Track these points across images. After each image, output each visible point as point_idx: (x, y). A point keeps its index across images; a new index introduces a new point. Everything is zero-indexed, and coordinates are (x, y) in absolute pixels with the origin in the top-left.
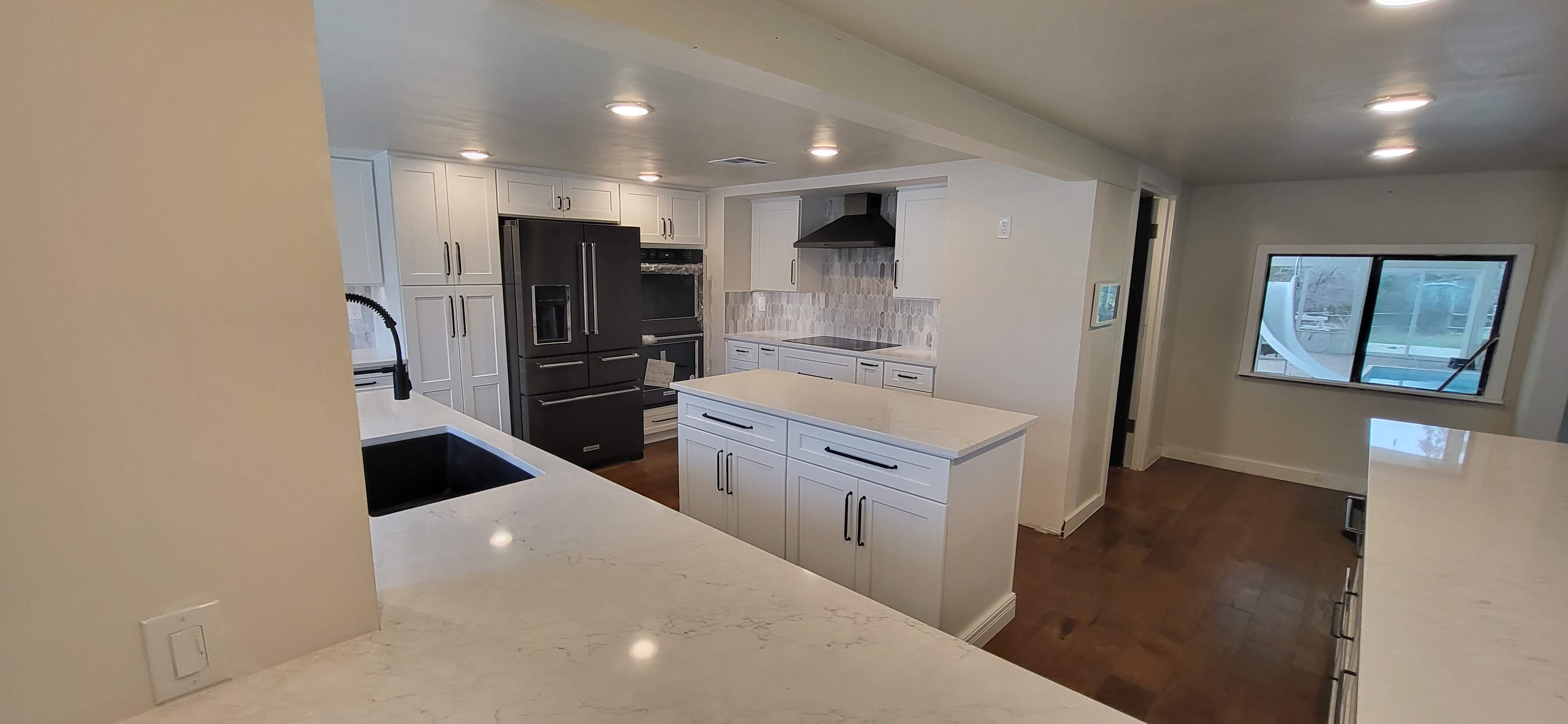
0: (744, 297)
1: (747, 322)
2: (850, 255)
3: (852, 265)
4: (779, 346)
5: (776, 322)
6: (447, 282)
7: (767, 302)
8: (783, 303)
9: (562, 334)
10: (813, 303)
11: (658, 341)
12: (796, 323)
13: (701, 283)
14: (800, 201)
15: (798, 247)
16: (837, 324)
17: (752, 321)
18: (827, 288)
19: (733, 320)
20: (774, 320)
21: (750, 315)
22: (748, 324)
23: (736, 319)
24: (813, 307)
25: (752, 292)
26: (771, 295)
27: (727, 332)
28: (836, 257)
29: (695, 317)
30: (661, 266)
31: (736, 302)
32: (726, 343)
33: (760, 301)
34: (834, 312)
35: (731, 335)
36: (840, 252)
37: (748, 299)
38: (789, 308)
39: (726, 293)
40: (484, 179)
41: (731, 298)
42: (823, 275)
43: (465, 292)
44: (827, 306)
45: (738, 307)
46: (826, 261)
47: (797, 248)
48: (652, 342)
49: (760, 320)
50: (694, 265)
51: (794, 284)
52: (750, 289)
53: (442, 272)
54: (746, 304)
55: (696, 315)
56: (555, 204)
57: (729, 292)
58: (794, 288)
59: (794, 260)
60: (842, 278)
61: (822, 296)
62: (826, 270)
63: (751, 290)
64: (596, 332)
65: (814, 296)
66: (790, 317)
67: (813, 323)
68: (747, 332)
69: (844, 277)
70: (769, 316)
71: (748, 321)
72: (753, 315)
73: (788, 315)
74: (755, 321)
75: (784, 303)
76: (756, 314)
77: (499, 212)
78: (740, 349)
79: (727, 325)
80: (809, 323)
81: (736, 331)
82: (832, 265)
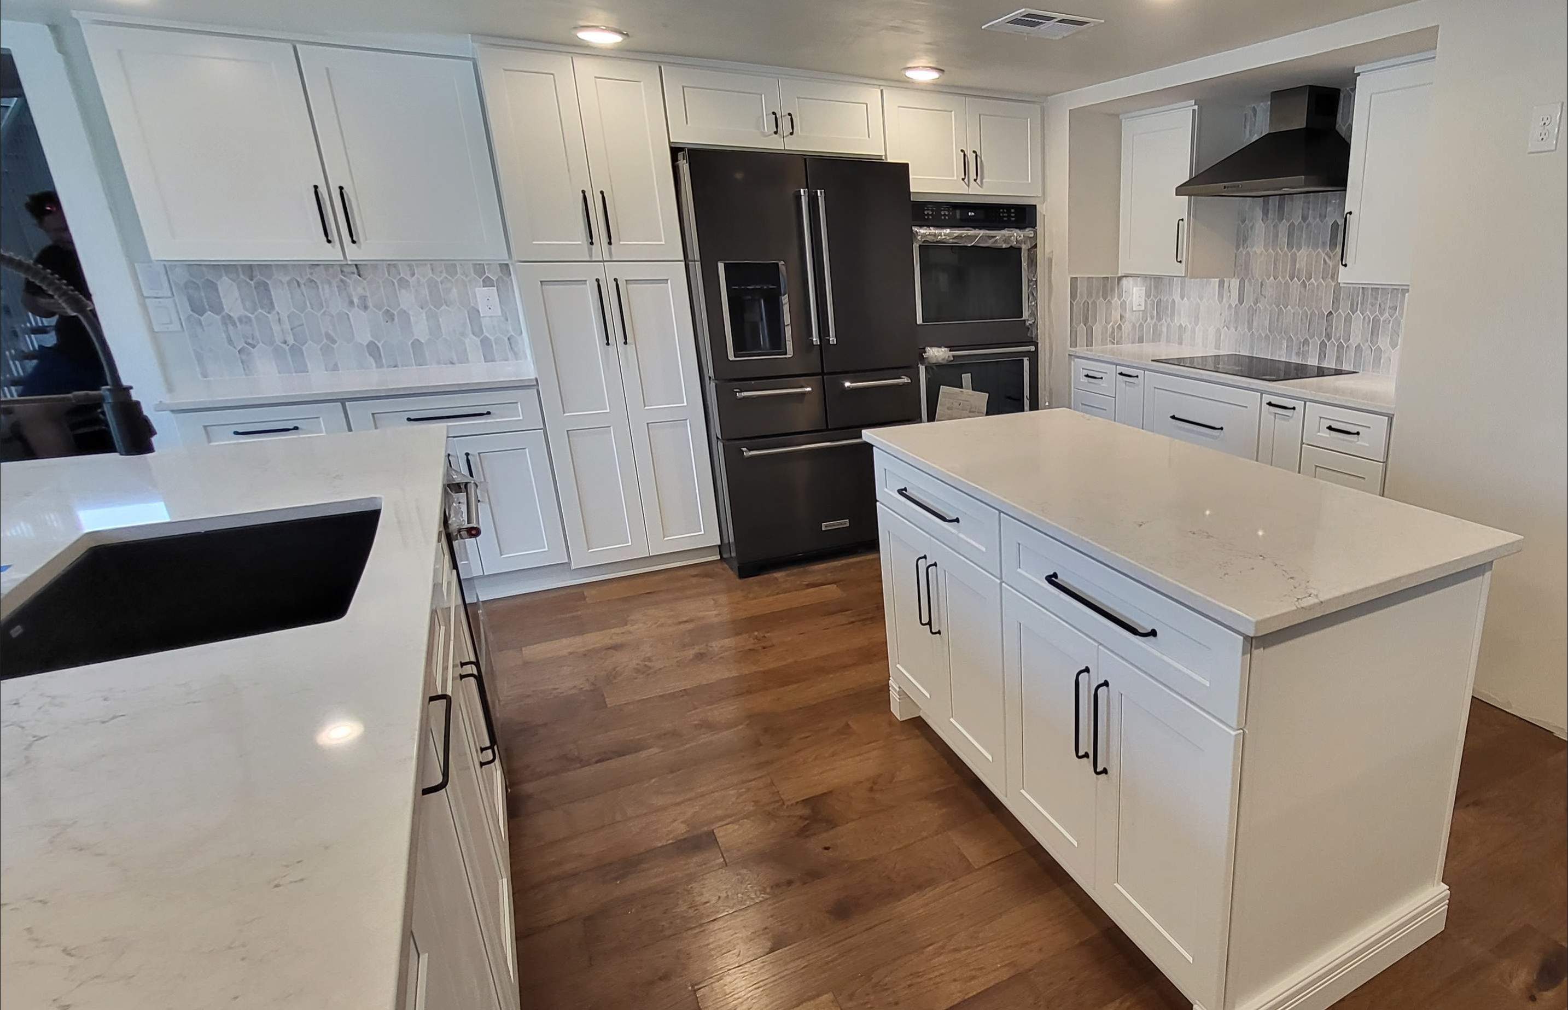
0: (1105, 286)
1: (1110, 330)
2: (1281, 207)
3: (1283, 226)
4: (1144, 370)
5: (1164, 329)
6: (591, 256)
7: (1148, 295)
8: (1174, 297)
9: (777, 343)
10: (1221, 296)
11: (953, 356)
12: (1193, 331)
13: (1033, 262)
14: (1194, 110)
15: (1190, 195)
16: (1256, 334)
17: (1120, 327)
18: (1242, 270)
19: (1085, 325)
20: (1161, 325)
21: (1116, 315)
22: (1113, 332)
23: (1090, 323)
24: (1220, 303)
25: (1120, 279)
26: (1156, 283)
27: (1074, 344)
28: (1259, 213)
29: (1023, 319)
30: (957, 232)
31: (1090, 294)
32: (1072, 362)
33: (1135, 294)
34: (1252, 312)
35: (1081, 350)
36: (1266, 204)
37: (1112, 290)
38: (1183, 306)
39: (1072, 278)
40: (642, 83)
41: (1082, 288)
42: (1238, 248)
43: (624, 272)
44: (1241, 301)
45: (1094, 303)
46: (1243, 221)
47: (1187, 197)
48: (943, 359)
49: (1134, 326)
50: (1018, 231)
51: (1180, 262)
52: (1118, 273)
53: (580, 239)
54: (1109, 298)
55: (1026, 314)
56: (769, 127)
57: (1077, 278)
58: (1180, 270)
59: (1182, 220)
60: (1267, 251)
61: (1235, 283)
62: (1242, 239)
63: (1119, 275)
64: (833, 340)
65: (1221, 284)
66: (1184, 321)
67: (1218, 331)
68: (1110, 346)
69: (1270, 250)
70: (1152, 318)
71: (1112, 326)
72: (1121, 317)
73: (1182, 319)
74: (1126, 327)
75: (1177, 299)
76: (1127, 316)
77: (672, 141)
78: (1091, 374)
79: (1074, 333)
80: (1212, 331)
81: (1089, 344)
82: (1252, 228)
